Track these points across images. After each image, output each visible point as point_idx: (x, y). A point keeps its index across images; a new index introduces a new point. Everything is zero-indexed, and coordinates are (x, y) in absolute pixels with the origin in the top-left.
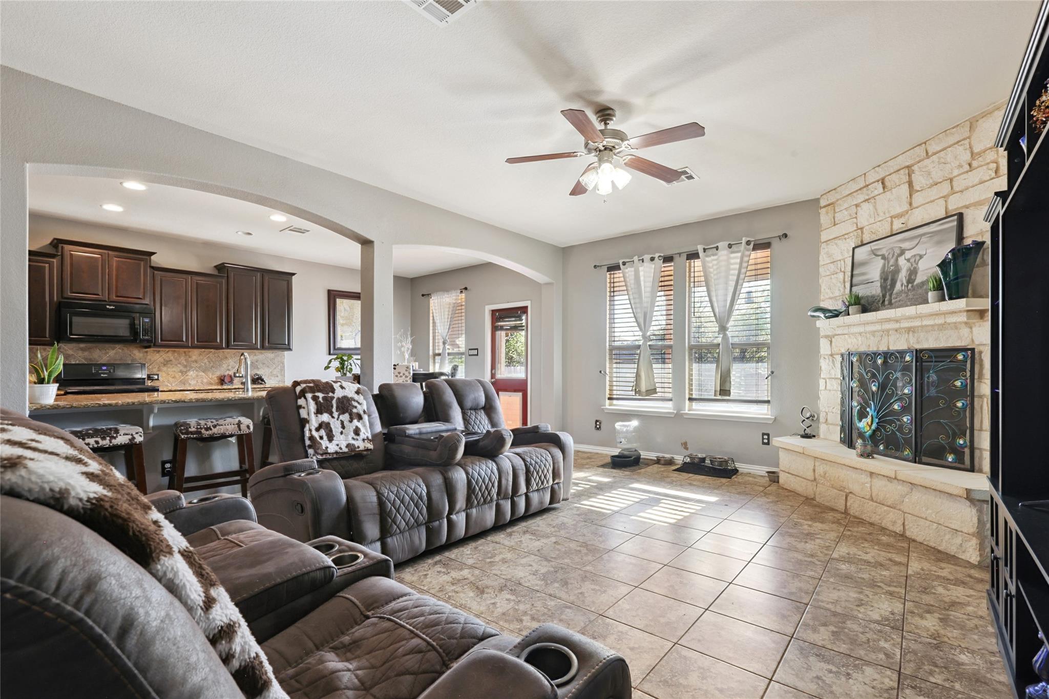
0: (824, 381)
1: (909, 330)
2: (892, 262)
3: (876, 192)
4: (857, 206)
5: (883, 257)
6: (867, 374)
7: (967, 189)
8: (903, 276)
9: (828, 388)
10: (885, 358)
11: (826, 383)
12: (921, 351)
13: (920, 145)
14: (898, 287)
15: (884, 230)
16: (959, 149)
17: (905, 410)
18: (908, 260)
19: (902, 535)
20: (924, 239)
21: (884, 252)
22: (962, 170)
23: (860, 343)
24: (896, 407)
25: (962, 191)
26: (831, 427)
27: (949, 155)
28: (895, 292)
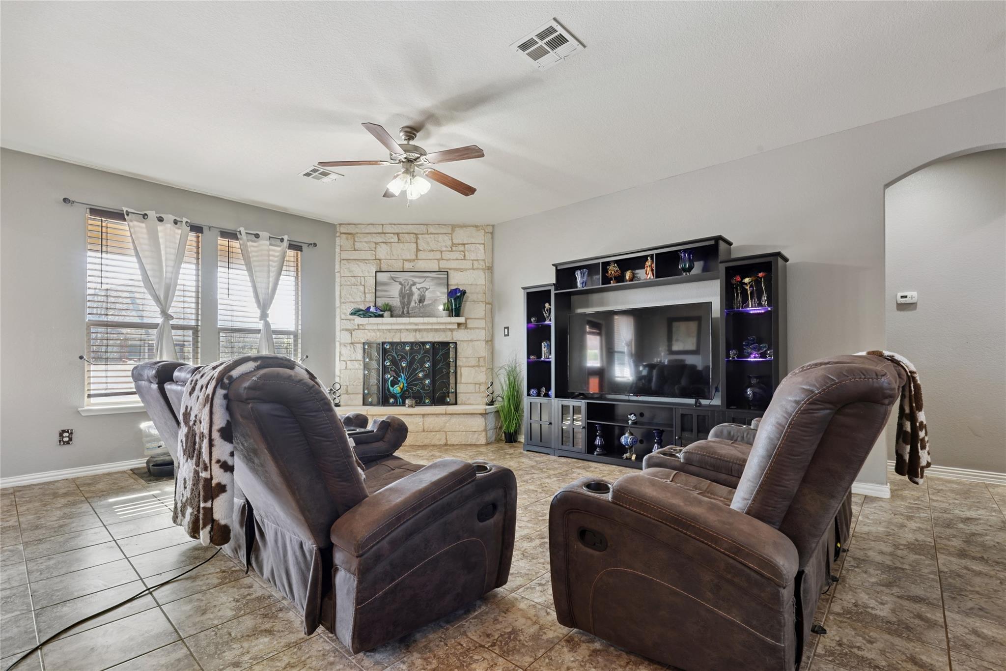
0: (345, 363)
1: (416, 330)
2: (407, 288)
3: (392, 240)
4: (376, 243)
5: (400, 283)
6: (398, 357)
7: (449, 260)
8: (416, 297)
9: (348, 368)
10: (412, 346)
11: (346, 363)
12: (435, 342)
13: (424, 225)
14: (413, 304)
15: (398, 266)
16: (446, 238)
17: (426, 377)
18: (419, 289)
19: (446, 445)
20: (427, 279)
21: (401, 280)
22: (447, 249)
23: (379, 336)
24: (420, 375)
25: (447, 260)
26: (351, 396)
27: (440, 238)
28: (411, 306)
